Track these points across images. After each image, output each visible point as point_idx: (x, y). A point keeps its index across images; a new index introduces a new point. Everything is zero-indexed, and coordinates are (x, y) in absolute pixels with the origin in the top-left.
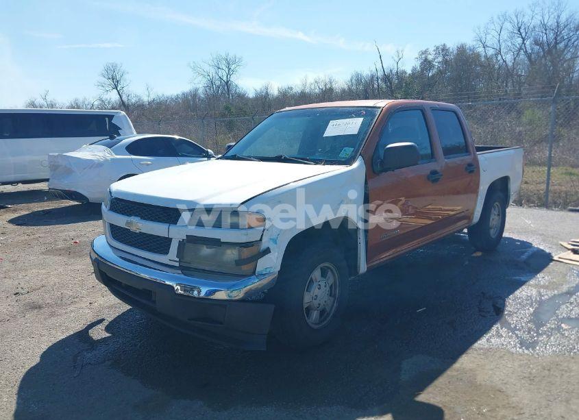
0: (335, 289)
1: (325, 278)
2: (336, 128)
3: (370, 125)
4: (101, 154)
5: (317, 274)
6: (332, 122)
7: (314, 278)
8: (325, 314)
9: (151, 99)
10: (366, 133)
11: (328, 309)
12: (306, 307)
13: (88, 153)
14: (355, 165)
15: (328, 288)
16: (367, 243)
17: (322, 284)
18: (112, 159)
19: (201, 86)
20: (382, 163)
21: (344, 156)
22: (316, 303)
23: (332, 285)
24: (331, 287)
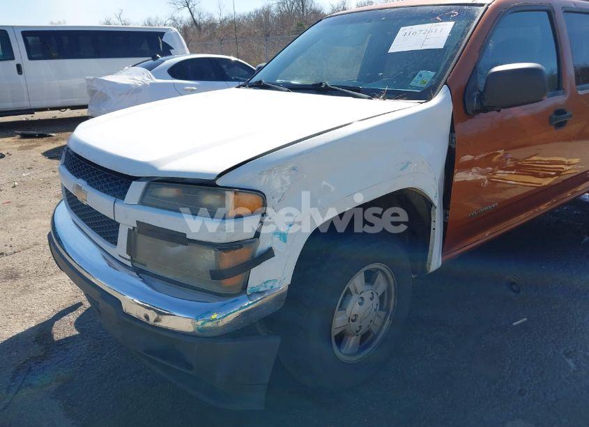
0: (389, 298)
1: (372, 284)
2: (408, 40)
3: (464, 34)
4: (139, 78)
5: (358, 281)
6: (403, 30)
7: (352, 289)
8: (370, 338)
9: (223, 17)
10: (457, 47)
11: (375, 330)
12: (336, 334)
13: (126, 76)
14: (436, 100)
15: (376, 300)
16: (445, 225)
17: (367, 295)
18: (151, 84)
19: (275, 2)
20: (481, 97)
21: (418, 85)
22: (355, 326)
23: (383, 293)
24: (381, 298)
